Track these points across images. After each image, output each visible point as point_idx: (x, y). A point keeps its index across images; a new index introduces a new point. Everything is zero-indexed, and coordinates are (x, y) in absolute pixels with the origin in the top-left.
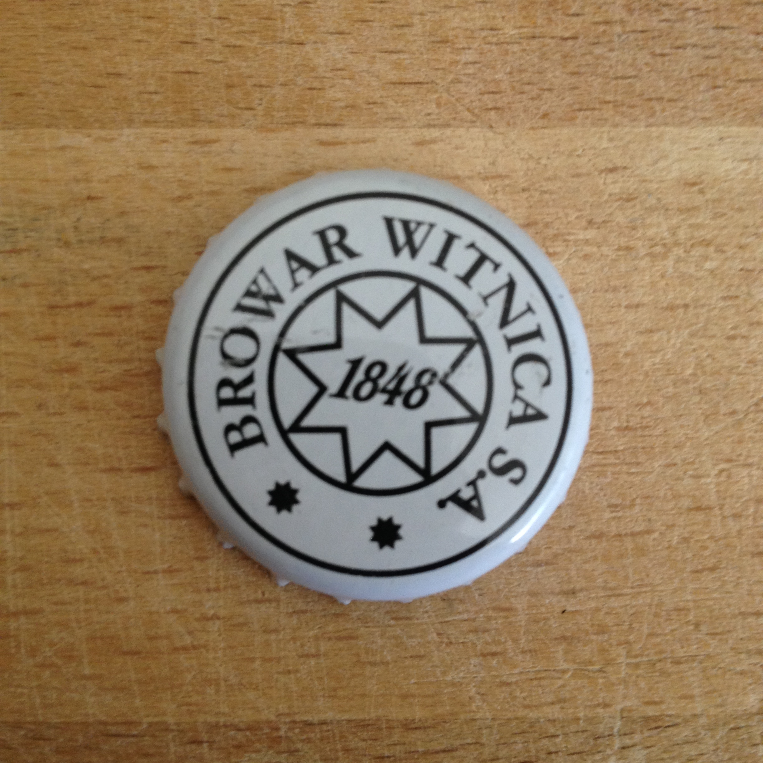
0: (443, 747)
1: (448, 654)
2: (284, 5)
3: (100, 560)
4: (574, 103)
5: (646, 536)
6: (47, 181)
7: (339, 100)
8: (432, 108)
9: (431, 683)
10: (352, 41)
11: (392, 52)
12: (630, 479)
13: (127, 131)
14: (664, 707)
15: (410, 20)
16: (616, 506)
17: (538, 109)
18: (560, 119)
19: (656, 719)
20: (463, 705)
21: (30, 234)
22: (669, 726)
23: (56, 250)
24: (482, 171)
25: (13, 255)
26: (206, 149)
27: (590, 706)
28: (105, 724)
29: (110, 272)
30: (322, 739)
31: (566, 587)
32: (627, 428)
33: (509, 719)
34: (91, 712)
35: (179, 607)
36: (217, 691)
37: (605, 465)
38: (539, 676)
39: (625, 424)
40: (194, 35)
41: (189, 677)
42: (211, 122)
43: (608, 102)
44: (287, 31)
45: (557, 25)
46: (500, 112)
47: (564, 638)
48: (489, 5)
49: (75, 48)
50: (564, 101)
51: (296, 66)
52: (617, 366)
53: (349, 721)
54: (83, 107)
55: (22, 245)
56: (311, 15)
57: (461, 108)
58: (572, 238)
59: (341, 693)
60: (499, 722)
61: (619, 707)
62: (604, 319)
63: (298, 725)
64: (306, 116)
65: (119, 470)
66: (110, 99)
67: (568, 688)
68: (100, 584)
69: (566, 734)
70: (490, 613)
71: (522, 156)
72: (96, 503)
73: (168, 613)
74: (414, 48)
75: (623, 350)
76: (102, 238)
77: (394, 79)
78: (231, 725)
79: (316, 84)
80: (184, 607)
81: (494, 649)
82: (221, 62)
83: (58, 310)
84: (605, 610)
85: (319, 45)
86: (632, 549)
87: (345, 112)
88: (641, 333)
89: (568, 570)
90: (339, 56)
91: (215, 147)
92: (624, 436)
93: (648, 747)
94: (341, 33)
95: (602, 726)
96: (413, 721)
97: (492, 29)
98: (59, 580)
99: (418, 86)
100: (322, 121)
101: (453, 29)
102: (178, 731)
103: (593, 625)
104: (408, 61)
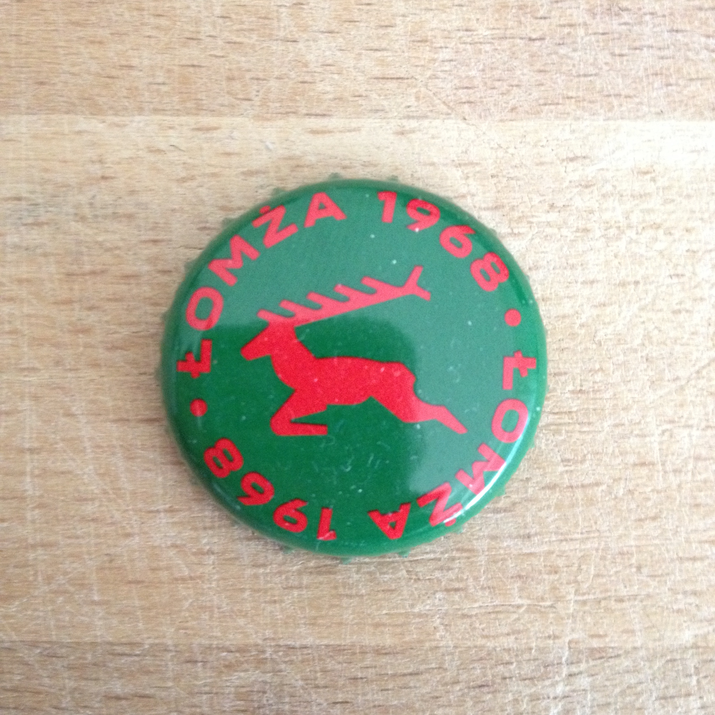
0: (410, 671)
1: (416, 589)
2: (280, 6)
3: (109, 500)
4: (540, 99)
5: (596, 488)
6: (65, 162)
7: (328, 92)
8: (412, 101)
9: (401, 614)
10: (341, 40)
11: (376, 50)
12: (583, 436)
13: (137, 118)
14: (607, 640)
15: (393, 22)
16: (569, 460)
17: (507, 103)
18: (527, 112)
19: (600, 650)
20: (429, 634)
21: (50, 209)
22: (611, 657)
23: (73, 223)
24: (456, 159)
25: (35, 227)
26: (208, 135)
27: (541, 638)
28: (111, 644)
29: (121, 244)
30: (302, 661)
31: (522, 532)
32: (581, 391)
33: (469, 647)
34: (99, 633)
35: (179, 542)
36: (211, 617)
37: (560, 424)
38: (497, 609)
39: (579, 388)
40: (199, 32)
41: (186, 604)
42: (214, 111)
43: (572, 98)
44: (282, 29)
45: (526, 27)
46: (473, 105)
47: (520, 577)
48: (464, 9)
49: (92, 42)
50: (532, 96)
51: (290, 62)
52: (573, 336)
53: (327, 646)
54: (99, 95)
55: (42, 219)
56: (304, 15)
57: (438, 101)
58: (535, 220)
59: (320, 621)
60: (460, 649)
61: (567, 640)
62: (562, 294)
63: (281, 649)
64: (298, 107)
65: (128, 420)
66: (123, 89)
67: (522, 621)
68: (109, 521)
69: (519, 662)
70: (455, 554)
71: (492, 146)
72: (106, 449)
73: (168, 547)
74: (397, 46)
75: (578, 322)
76: (114, 213)
77: (379, 74)
78: (223, 647)
79: (308, 78)
80: (184, 542)
81: (457, 585)
82: (223, 57)
83: (74, 277)
84: (557, 553)
85: (311, 43)
86: (582, 500)
87: (333, 104)
88: (596, 306)
89: (524, 516)
90: (327, 53)
91: (215, 134)
92: (578, 398)
93: (592, 675)
94: (331, 32)
95: (552, 656)
96: (384, 648)
97: (467, 30)
98: (74, 516)
99: (400, 81)
100: (313, 111)
101: (432, 30)
102: (176, 651)
103: (545, 566)
104: (391, 58)
